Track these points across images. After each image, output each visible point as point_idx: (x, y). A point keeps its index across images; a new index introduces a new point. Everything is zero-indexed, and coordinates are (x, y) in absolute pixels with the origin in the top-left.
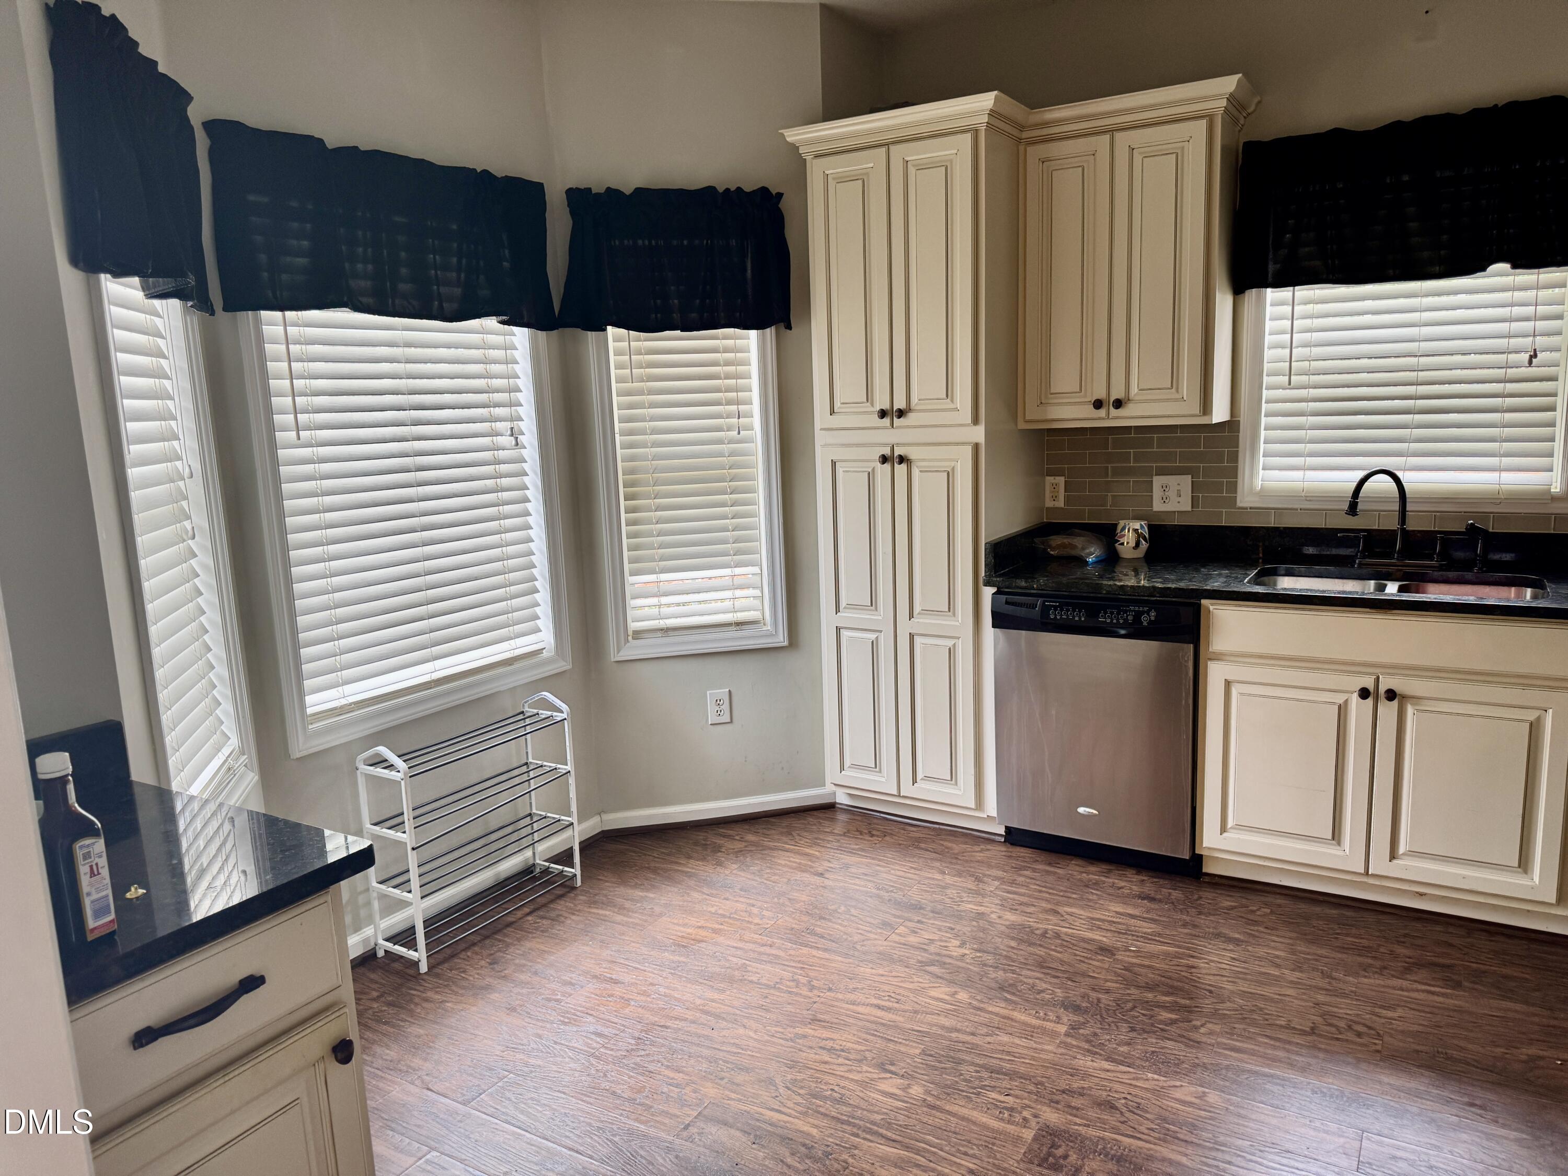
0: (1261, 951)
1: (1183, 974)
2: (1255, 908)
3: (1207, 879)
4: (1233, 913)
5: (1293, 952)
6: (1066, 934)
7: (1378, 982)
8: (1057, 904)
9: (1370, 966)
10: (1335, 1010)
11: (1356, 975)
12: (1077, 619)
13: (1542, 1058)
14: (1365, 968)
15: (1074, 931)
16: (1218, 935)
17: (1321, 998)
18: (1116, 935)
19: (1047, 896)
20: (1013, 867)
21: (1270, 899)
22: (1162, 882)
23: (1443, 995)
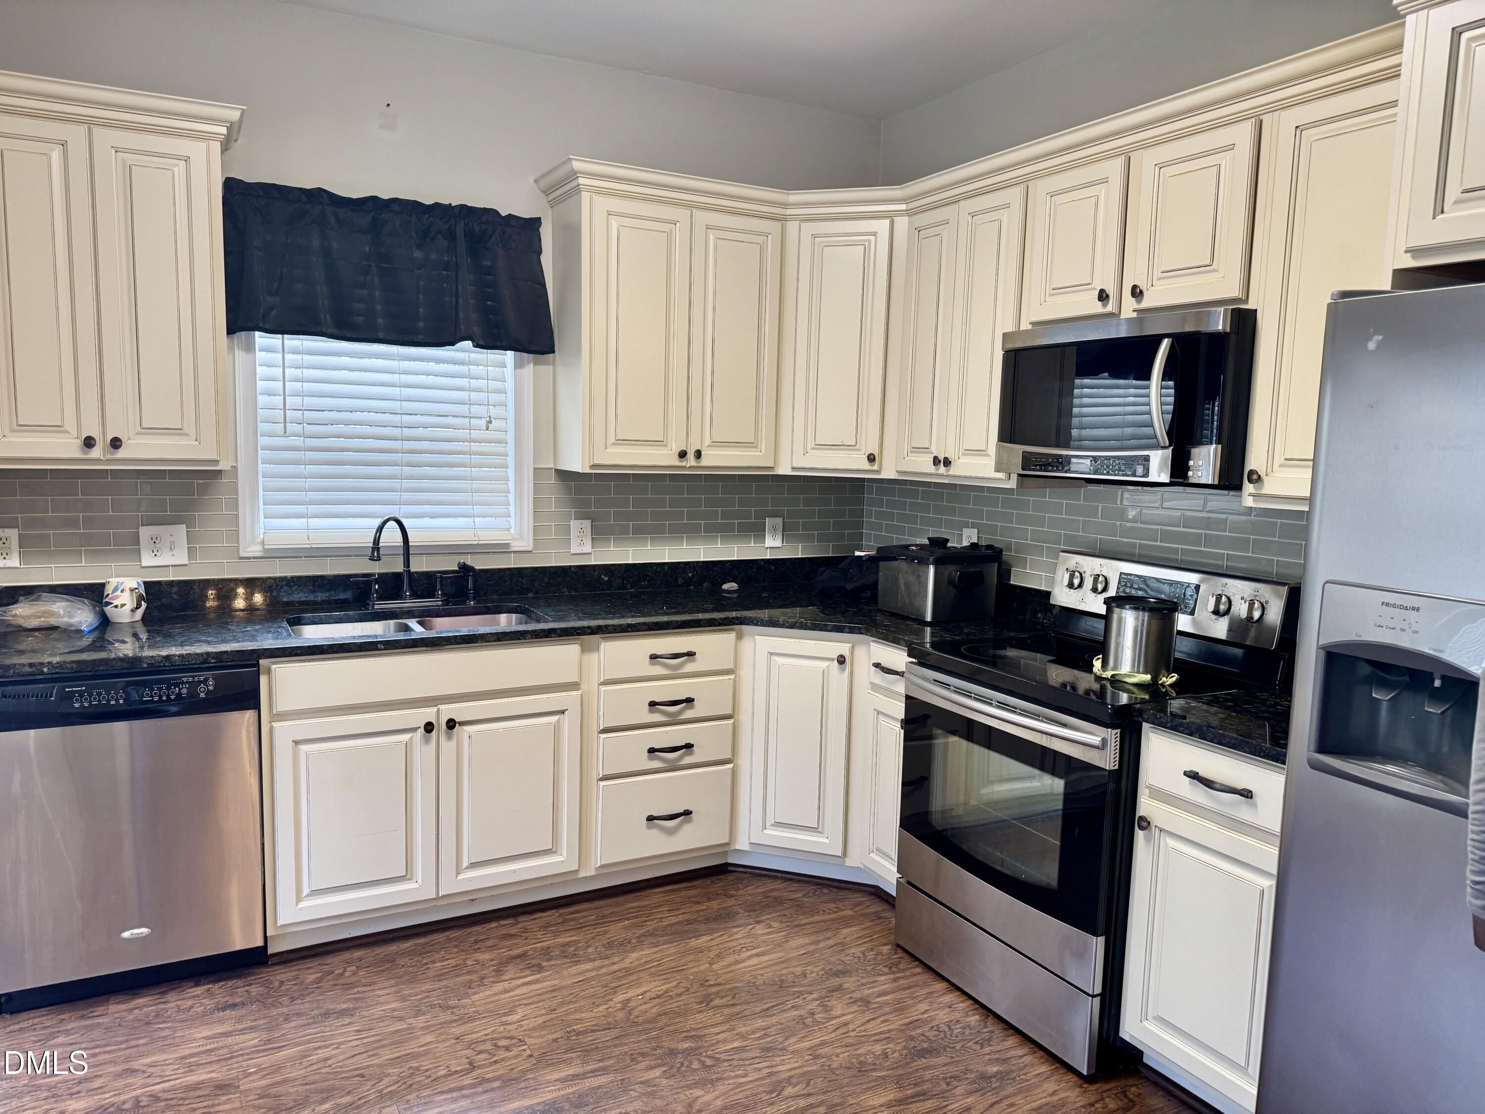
0: (377, 1011)
1: (323, 1071)
2: (340, 971)
3: (275, 960)
4: (325, 984)
5: (403, 999)
6: (164, 1091)
7: (487, 993)
8: (127, 1059)
9: (471, 981)
10: (474, 1036)
11: (467, 996)
12: (113, 702)
13: (628, 1000)
14: (469, 985)
15: (172, 1083)
16: (326, 1014)
17: (457, 1031)
18: (223, 1063)
19: (107, 1056)
20: (34, 1042)
21: (347, 955)
22: (230, 983)
23: (537, 981)
